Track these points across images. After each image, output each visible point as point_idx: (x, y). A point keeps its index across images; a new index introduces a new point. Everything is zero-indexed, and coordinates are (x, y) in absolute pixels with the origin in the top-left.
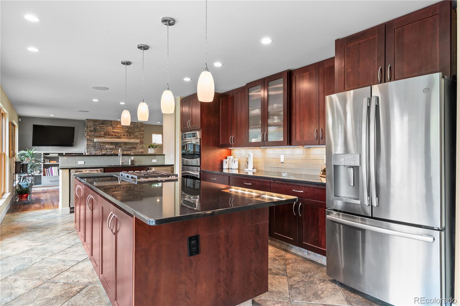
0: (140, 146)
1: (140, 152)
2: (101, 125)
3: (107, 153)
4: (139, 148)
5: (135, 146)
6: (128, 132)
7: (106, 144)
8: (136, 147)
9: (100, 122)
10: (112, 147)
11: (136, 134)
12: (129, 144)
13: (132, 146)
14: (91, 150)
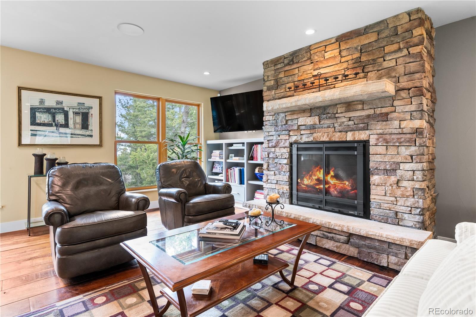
0: (408, 108)
1: (405, 131)
2: (287, 68)
3: (301, 139)
4: (402, 115)
5: (384, 110)
6: (356, 65)
7: (299, 115)
8: (387, 114)
9: (286, 61)
10: (312, 123)
11: (386, 64)
12: (360, 107)
13: (371, 112)
14: (271, 133)
